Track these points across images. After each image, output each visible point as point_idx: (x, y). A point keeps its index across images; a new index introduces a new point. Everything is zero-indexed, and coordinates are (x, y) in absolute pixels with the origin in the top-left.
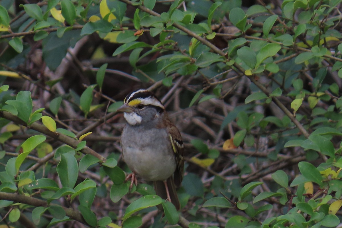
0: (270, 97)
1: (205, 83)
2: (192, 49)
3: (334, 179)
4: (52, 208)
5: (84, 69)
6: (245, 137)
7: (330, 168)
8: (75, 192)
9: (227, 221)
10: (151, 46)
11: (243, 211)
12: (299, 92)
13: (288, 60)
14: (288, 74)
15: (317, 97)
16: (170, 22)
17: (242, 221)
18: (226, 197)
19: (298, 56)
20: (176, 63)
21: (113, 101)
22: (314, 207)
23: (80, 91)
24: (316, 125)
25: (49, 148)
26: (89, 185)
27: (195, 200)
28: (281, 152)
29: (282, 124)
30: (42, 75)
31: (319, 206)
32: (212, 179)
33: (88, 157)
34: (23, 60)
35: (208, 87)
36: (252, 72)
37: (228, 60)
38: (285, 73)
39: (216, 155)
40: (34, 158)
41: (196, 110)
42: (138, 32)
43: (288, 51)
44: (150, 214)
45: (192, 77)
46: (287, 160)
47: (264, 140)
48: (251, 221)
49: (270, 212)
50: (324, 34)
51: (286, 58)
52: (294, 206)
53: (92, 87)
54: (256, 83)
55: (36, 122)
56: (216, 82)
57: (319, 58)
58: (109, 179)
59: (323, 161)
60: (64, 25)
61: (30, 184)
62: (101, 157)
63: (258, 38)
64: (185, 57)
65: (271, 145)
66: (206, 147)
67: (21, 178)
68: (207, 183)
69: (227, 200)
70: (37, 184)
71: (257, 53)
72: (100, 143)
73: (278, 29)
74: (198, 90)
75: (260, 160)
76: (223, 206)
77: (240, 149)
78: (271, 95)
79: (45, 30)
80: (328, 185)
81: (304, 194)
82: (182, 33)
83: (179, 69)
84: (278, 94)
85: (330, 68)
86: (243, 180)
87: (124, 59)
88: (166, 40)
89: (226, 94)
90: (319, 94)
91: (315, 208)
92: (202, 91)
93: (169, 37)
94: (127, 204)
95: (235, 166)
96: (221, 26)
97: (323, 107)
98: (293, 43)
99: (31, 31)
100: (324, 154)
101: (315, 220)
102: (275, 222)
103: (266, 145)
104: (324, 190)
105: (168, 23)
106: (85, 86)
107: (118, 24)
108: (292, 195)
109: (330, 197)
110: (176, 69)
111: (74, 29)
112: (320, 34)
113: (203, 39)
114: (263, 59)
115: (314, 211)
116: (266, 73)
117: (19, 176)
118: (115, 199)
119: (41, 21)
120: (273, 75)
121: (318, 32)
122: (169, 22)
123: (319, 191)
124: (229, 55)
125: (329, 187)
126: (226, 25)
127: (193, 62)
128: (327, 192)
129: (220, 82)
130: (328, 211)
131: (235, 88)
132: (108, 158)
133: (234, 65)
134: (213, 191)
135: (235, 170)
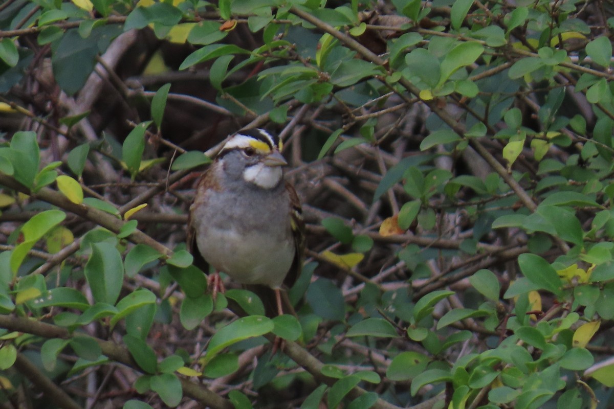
0: (465, 138)
1: (346, 117)
2: (321, 55)
3: (583, 284)
4: (76, 340)
5: (130, 92)
6: (419, 213)
7: (575, 265)
8: (118, 312)
9: (389, 362)
10: (249, 52)
11: (420, 343)
12: (515, 132)
13: (494, 74)
14: (494, 99)
15: (548, 141)
16: (285, 6)
17: (417, 362)
18: (388, 317)
19: (513, 67)
20: (293, 80)
21: (182, 150)
22: (547, 334)
23: (122, 134)
24: (546, 190)
25: (68, 235)
26: (143, 299)
27: (331, 326)
28: (485, 239)
29: (485, 189)
30: (54, 104)
31: (555, 332)
32: (361, 287)
33: (141, 249)
34: (20, 78)
35: (352, 124)
36: (432, 93)
37: (388, 72)
38: (490, 97)
39: (367, 246)
40: (41, 253)
41: (330, 163)
42: (227, 25)
43: (494, 59)
44: (250, 351)
45: (322, 106)
46: (495, 254)
47: (453, 219)
48: (433, 362)
49: (465, 346)
50: (559, 27)
51: (491, 71)
52: (510, 333)
53: (144, 125)
54: (441, 113)
55: (45, 186)
56: (365, 114)
57: (552, 67)
58: (178, 289)
59: (563, 252)
60: (92, 15)
61: (38, 298)
62: (163, 249)
63: (443, 34)
64: (309, 69)
65: (465, 227)
66: (349, 231)
67: (21, 287)
68: (352, 294)
69: (390, 323)
70: (50, 298)
71: (441, 59)
72: (159, 226)
73: (475, 20)
74: (334, 129)
75: (445, 254)
76: (384, 335)
77: (409, 235)
78: (468, 135)
79: (57, 25)
80: (572, 295)
81: (528, 311)
82: (306, 25)
83: (298, 91)
84: (479, 133)
85: (571, 88)
86: (416, 290)
87: (201, 74)
88: (276, 40)
89: (384, 137)
90: (551, 135)
91: (548, 336)
92: (340, 131)
93: (281, 35)
94: (208, 335)
95: (400, 264)
96: (373, 14)
97: (559, 158)
98: (506, 42)
99: (33, 28)
100: (564, 239)
101: (549, 358)
102: (476, 362)
103: (456, 226)
104: (566, 305)
105: (280, 6)
106: (131, 123)
107: (190, 10)
108: (507, 314)
109: (575, 316)
110: (292, 91)
111: (110, 23)
112: (551, 28)
113: (343, 36)
114: (453, 70)
115: (547, 341)
116: (456, 97)
117: (18, 285)
118: (189, 324)
119: (50, 9)
120: (469, 101)
121: (548, 24)
122: (283, 6)
123: (555, 305)
124: (391, 63)
125: (573, 299)
126: (383, 12)
127: (324, 80)
128: (571, 308)
129: (372, 115)
130: (572, 342)
131: (400, 124)
132: (175, 250)
133: (401, 82)
134: (361, 311)
135: (402, 272)
